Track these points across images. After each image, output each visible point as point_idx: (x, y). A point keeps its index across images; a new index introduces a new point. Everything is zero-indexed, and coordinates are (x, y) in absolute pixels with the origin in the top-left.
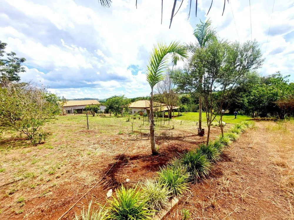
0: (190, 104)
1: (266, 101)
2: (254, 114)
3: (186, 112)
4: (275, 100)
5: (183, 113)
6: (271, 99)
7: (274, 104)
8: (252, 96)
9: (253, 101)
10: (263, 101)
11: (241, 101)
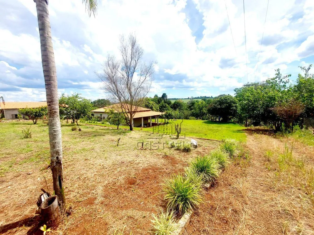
1: (261, 108)
2: (248, 123)
4: (272, 106)
5: (170, 121)
6: (267, 104)
7: (270, 112)
8: (245, 100)
9: (246, 107)
10: (257, 107)
11: (234, 108)
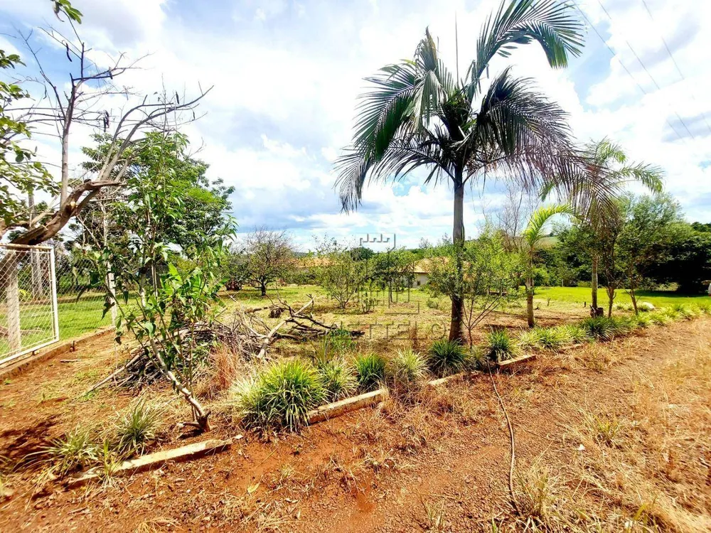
0: (554, 266)
3: (547, 285)
